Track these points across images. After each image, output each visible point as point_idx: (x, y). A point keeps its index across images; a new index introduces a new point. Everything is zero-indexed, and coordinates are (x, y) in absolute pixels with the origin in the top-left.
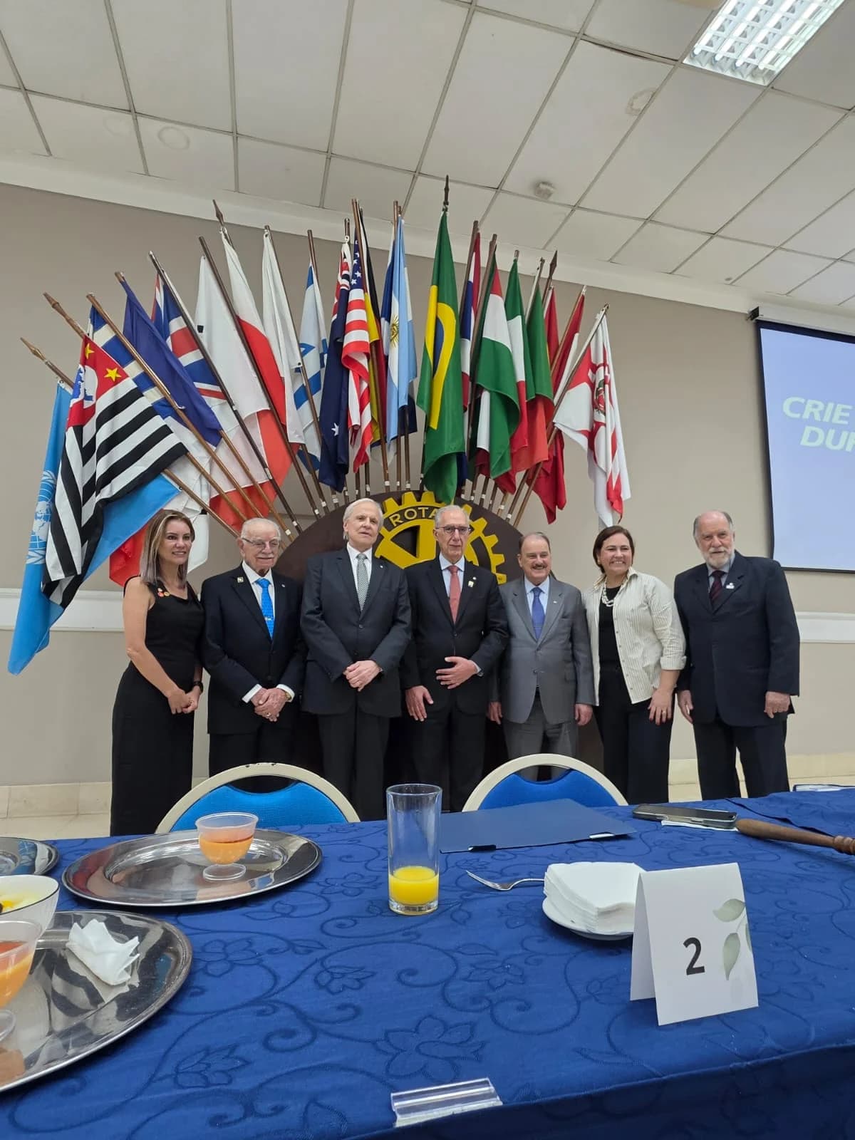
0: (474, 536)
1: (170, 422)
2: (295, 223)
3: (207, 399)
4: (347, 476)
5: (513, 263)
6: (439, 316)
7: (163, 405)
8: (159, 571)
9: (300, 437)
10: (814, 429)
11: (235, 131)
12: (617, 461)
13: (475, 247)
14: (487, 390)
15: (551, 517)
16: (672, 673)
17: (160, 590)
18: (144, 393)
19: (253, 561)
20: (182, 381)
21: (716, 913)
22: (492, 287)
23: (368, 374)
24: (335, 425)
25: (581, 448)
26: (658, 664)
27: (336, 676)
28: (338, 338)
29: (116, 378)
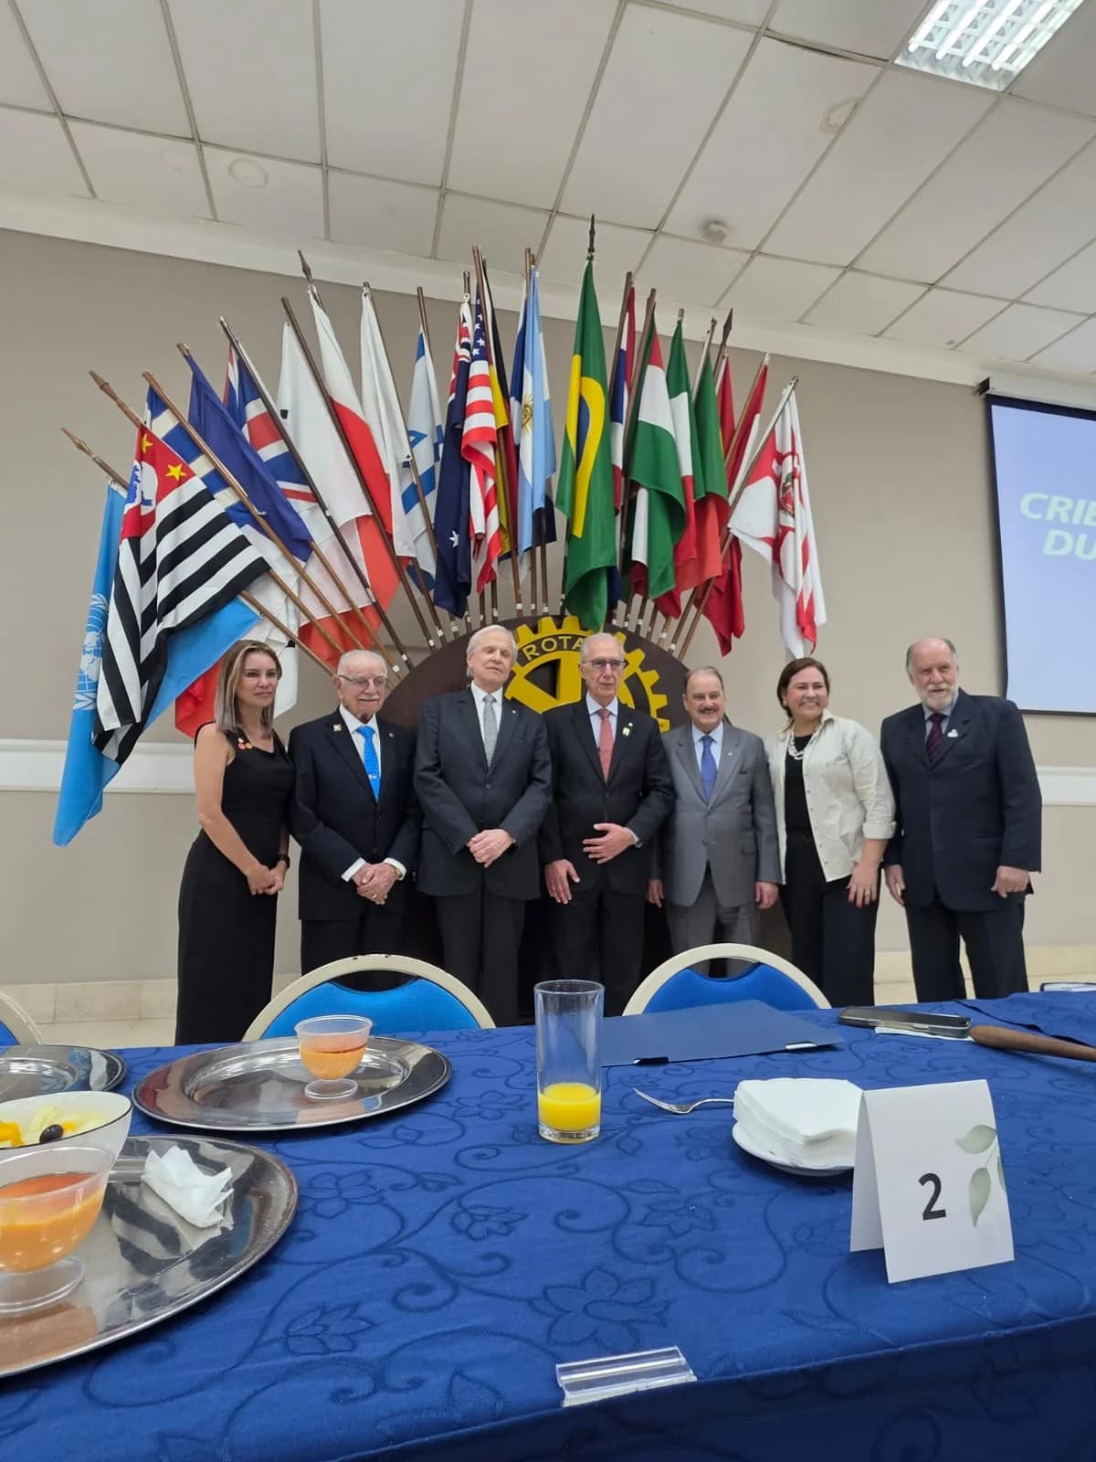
0: (628, 673)
1: (248, 531)
2: (403, 279)
3: (292, 501)
4: (468, 597)
5: (676, 325)
6: (584, 395)
7: (239, 510)
8: (238, 717)
9: (409, 548)
10: (1060, 533)
11: (324, 163)
12: (809, 576)
13: (629, 305)
14: (644, 487)
15: (726, 647)
16: (878, 844)
17: (241, 740)
18: (215, 496)
19: (353, 704)
20: (264, 482)
21: (960, 1143)
22: (651, 356)
23: (493, 469)
24: (454, 533)
25: (764, 560)
26: (860, 832)
27: (457, 848)
28: (456, 424)
29: (181, 477)
